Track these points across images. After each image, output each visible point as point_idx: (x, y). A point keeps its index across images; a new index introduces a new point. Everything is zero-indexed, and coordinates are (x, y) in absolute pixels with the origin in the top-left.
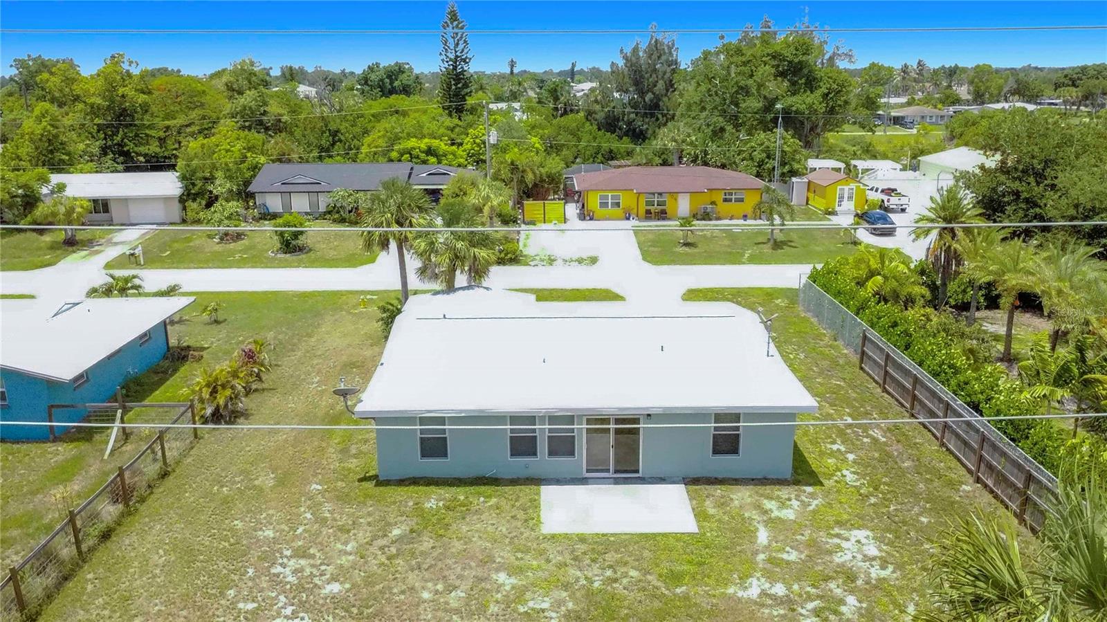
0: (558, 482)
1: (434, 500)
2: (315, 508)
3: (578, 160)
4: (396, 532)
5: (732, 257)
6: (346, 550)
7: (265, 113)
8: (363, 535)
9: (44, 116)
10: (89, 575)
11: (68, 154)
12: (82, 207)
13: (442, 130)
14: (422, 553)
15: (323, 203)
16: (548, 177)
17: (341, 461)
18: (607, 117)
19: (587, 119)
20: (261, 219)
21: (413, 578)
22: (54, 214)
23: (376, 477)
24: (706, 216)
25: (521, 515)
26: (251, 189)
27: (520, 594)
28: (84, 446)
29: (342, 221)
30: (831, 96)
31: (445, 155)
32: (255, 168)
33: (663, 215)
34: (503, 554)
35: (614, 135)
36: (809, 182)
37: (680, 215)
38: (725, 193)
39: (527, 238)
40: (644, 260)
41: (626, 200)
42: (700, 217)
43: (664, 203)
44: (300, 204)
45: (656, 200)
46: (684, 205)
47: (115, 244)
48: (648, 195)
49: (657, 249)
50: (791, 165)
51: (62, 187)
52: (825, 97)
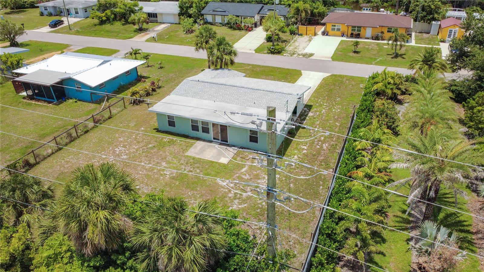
0: (204, 140)
1: (167, 138)
2: (137, 135)
6: (135, 148)
12: (144, 18)
14: (151, 153)
15: (226, 20)
20: (204, 24)
21: (143, 159)
23: (158, 129)
24: (377, 38)
25: (184, 148)
26: (203, 12)
27: (164, 169)
28: (96, 106)
33: (358, 36)
34: (170, 158)
36: (440, 25)
37: (367, 36)
38: (388, 29)
39: (294, 42)
40: (332, 58)
41: (343, 28)
42: (374, 38)
43: (360, 31)
44: (218, 19)
45: (356, 29)
46: (369, 32)
47: (155, 31)
48: (353, 27)
49: (342, 53)
50: (434, 16)
51: (141, 9)
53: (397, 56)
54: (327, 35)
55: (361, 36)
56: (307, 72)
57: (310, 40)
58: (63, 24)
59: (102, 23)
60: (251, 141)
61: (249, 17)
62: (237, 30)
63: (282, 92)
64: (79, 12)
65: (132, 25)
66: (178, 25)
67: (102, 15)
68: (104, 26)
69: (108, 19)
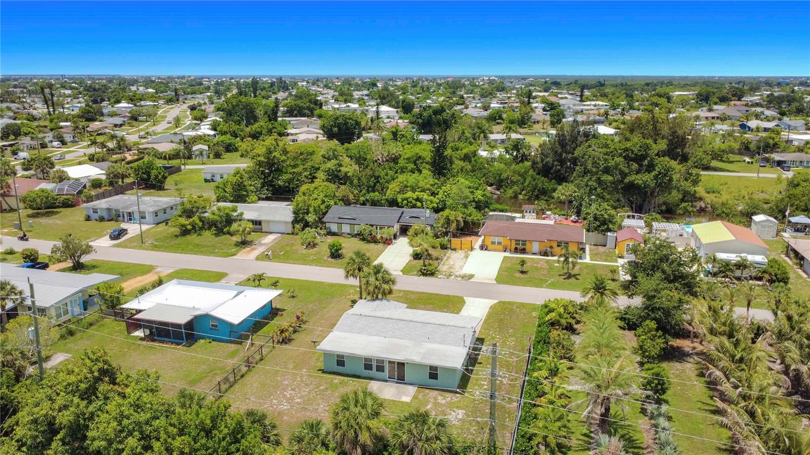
0: (378, 380)
1: (337, 379)
2: (302, 377)
3: (523, 192)
4: (322, 388)
5: (540, 282)
7: (340, 171)
8: (312, 387)
9: (238, 174)
10: (236, 386)
12: (249, 228)
13: (428, 186)
15: (357, 229)
17: (315, 363)
18: (544, 166)
19: (532, 167)
20: (327, 234)
21: (320, 401)
22: (238, 231)
23: (323, 370)
24: (546, 254)
26: (324, 220)
28: (239, 346)
29: (363, 239)
31: (426, 201)
32: (328, 207)
33: (524, 251)
35: (546, 179)
36: (617, 236)
37: (534, 251)
38: (558, 243)
39: (447, 259)
40: (496, 279)
41: (505, 241)
42: (542, 254)
43: (525, 244)
44: (346, 229)
45: (521, 242)
46: (536, 247)
47: (262, 245)
48: (517, 240)
49: (507, 273)
50: (608, 226)
51: (242, 214)
52: (656, 177)
53: (570, 276)
54: (486, 249)
55: (527, 251)
56: (471, 299)
57: (467, 257)
58: (126, 234)
59: (185, 232)
60: (430, 377)
61: (386, 227)
62: (372, 242)
63: (455, 325)
64: (147, 217)
65: (228, 236)
66: (291, 236)
67: (186, 222)
68: (188, 237)
69: (194, 228)
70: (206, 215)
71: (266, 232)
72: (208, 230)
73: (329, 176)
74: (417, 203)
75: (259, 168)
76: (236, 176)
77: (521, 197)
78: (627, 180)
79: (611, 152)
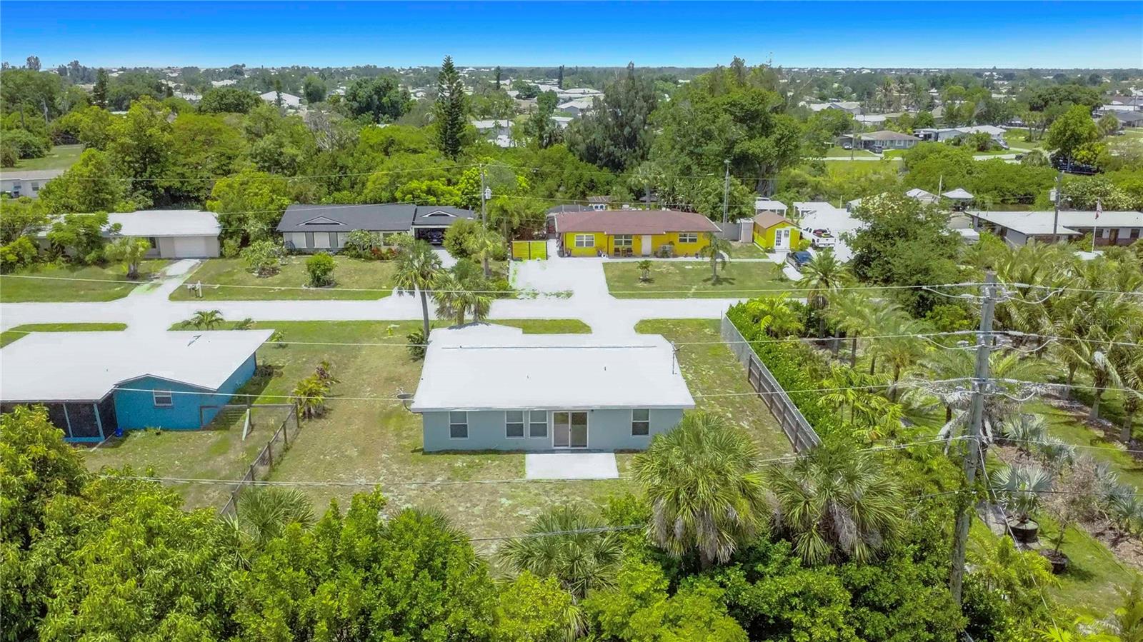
0: (537, 452)
2: (387, 467)
3: (561, 189)
4: (440, 479)
5: (679, 292)
6: (412, 489)
7: (281, 154)
8: (420, 480)
9: (90, 160)
11: (111, 193)
12: (143, 247)
13: (440, 172)
14: (456, 489)
15: (341, 240)
16: (533, 217)
17: (398, 441)
18: (588, 148)
19: (570, 151)
20: (289, 254)
21: (452, 501)
22: (122, 254)
23: (422, 450)
24: (665, 254)
25: (514, 470)
26: (278, 228)
27: (514, 508)
28: (226, 433)
29: (359, 256)
30: (783, 141)
31: (443, 195)
32: (281, 209)
33: (629, 253)
34: (505, 489)
35: (594, 166)
36: (755, 224)
37: (643, 253)
38: (680, 235)
39: (515, 273)
40: (610, 293)
41: (598, 240)
42: (659, 254)
43: (630, 243)
44: (322, 241)
45: (623, 240)
46: (646, 244)
47: (170, 277)
48: (616, 236)
49: (621, 284)
50: (740, 208)
51: (118, 227)
52: (778, 142)
53: (718, 281)
54: (569, 256)
55: (634, 253)
57: (545, 268)
60: (635, 433)
61: (395, 233)
62: (375, 259)
65: (97, 268)
66: (221, 260)
68: (13, 275)
69: (21, 259)
70: (42, 234)
71: (170, 259)
72: (51, 261)
73: (266, 161)
74: (429, 197)
75: (123, 158)
76: (87, 166)
77: (558, 195)
78: (737, 149)
79: (711, 109)
